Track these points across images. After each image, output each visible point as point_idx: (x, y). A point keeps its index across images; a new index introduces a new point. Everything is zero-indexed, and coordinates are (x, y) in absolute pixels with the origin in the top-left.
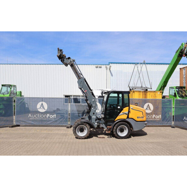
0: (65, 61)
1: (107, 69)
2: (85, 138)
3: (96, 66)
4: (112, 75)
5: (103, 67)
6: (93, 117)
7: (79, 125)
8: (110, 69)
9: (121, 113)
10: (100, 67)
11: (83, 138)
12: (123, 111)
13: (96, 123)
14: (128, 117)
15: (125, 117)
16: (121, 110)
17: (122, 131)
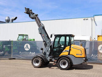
0: (32, 16)
1: (92, 21)
2: (38, 68)
3: (84, 19)
4: (96, 25)
5: (89, 19)
6: (47, 53)
7: (35, 58)
8: (94, 21)
9: (64, 51)
10: (87, 19)
11: (37, 67)
12: (65, 49)
13: (49, 58)
14: (69, 54)
15: (67, 53)
16: (64, 48)
17: (64, 64)
